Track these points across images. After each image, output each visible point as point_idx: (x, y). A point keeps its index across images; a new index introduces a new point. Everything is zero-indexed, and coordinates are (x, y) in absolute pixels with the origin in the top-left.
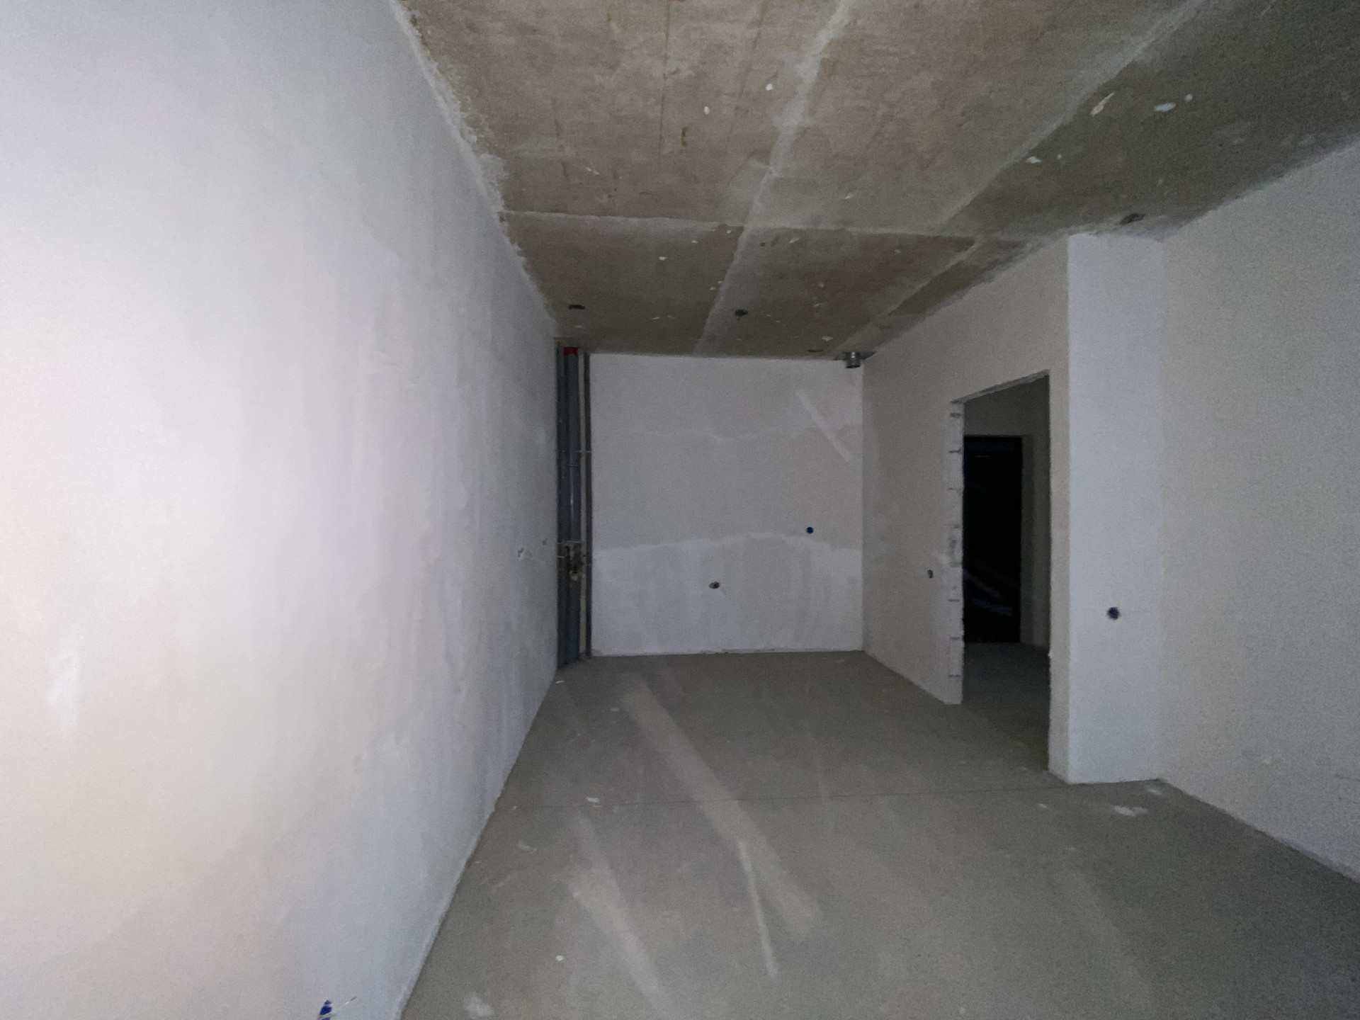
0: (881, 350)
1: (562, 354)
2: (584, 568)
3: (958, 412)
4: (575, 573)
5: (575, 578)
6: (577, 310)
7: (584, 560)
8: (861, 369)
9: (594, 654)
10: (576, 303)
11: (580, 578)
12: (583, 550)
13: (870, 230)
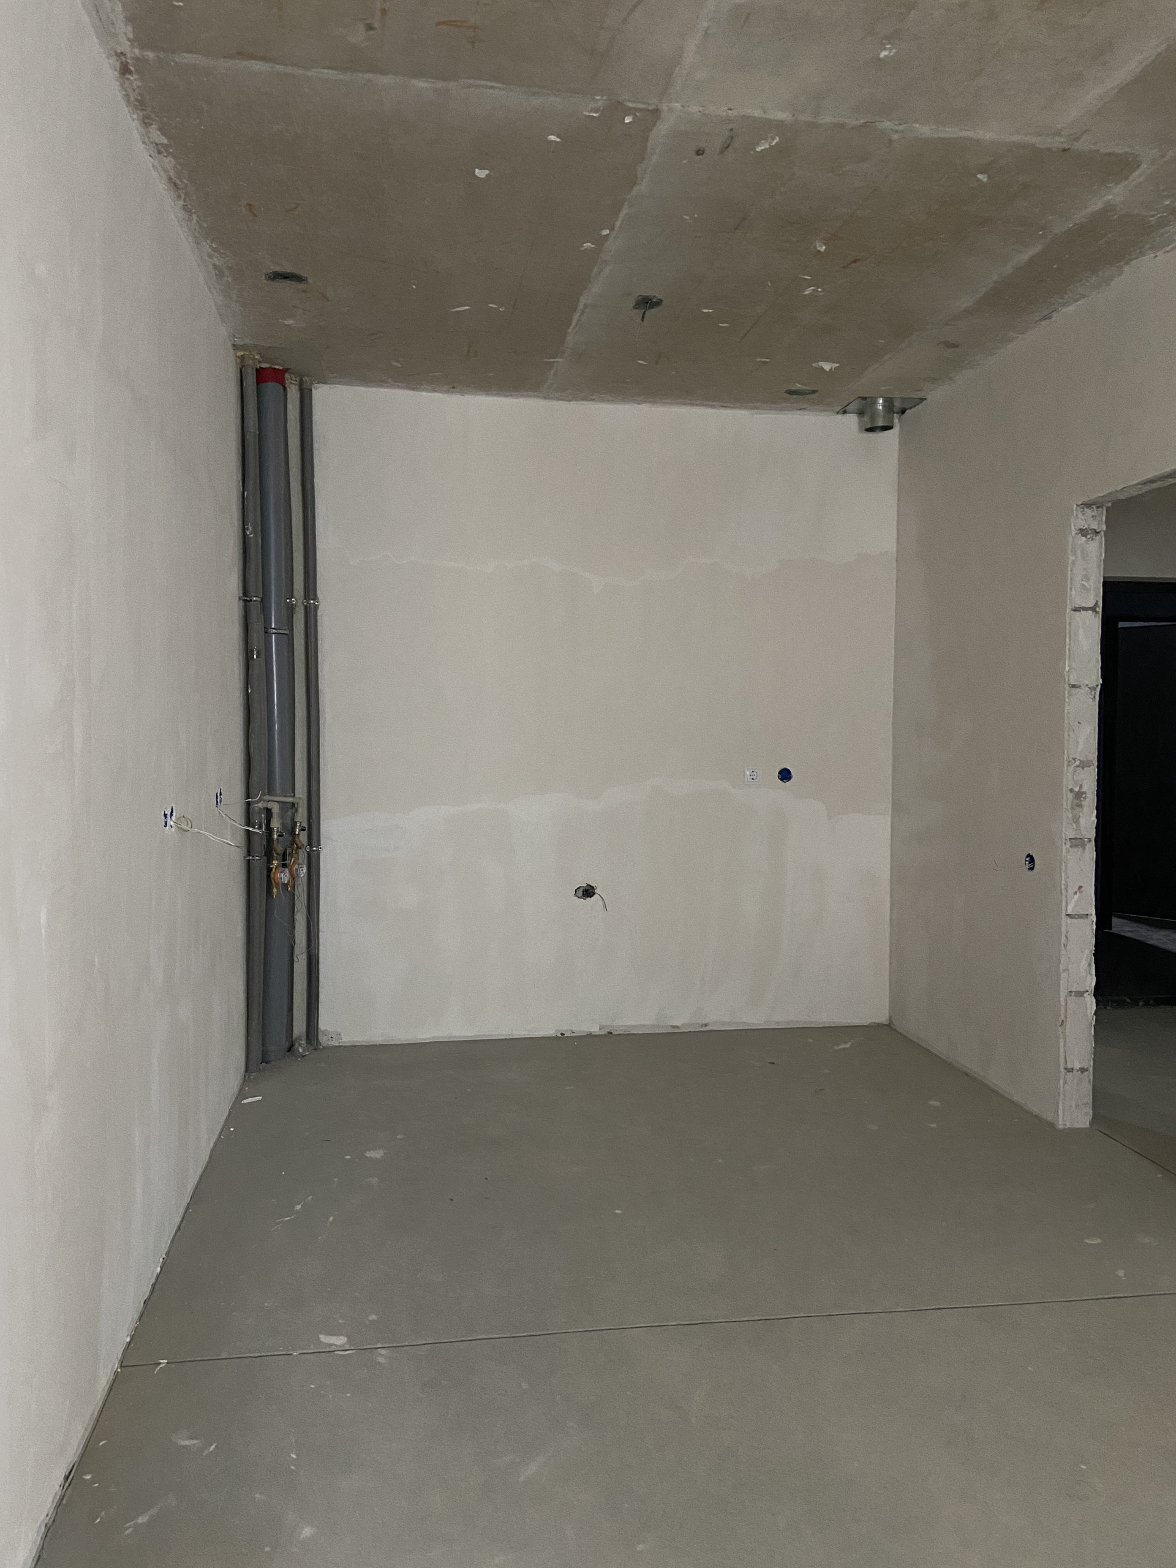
0: (936, 395)
1: (251, 380)
2: (302, 856)
3: (1095, 526)
4: (284, 866)
5: (284, 877)
6: (287, 283)
7: (303, 838)
8: (893, 435)
9: (324, 1040)
10: (287, 267)
11: (293, 877)
12: (301, 817)
13: (925, 130)
